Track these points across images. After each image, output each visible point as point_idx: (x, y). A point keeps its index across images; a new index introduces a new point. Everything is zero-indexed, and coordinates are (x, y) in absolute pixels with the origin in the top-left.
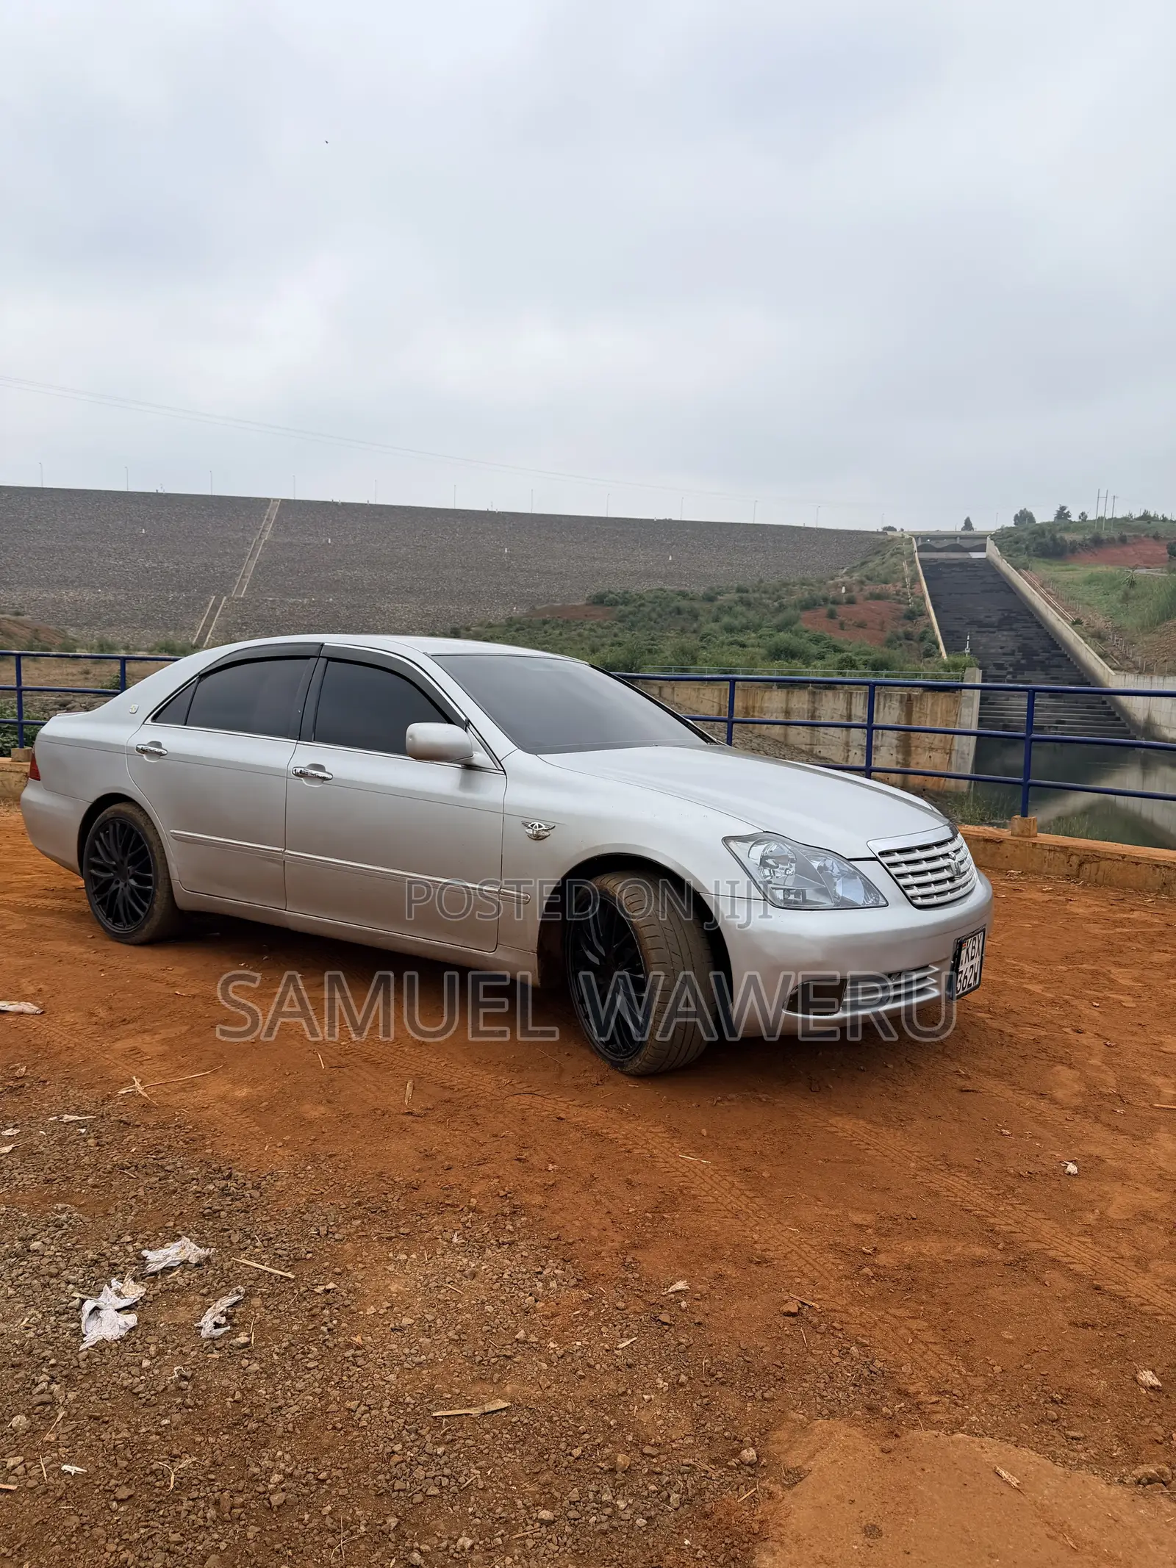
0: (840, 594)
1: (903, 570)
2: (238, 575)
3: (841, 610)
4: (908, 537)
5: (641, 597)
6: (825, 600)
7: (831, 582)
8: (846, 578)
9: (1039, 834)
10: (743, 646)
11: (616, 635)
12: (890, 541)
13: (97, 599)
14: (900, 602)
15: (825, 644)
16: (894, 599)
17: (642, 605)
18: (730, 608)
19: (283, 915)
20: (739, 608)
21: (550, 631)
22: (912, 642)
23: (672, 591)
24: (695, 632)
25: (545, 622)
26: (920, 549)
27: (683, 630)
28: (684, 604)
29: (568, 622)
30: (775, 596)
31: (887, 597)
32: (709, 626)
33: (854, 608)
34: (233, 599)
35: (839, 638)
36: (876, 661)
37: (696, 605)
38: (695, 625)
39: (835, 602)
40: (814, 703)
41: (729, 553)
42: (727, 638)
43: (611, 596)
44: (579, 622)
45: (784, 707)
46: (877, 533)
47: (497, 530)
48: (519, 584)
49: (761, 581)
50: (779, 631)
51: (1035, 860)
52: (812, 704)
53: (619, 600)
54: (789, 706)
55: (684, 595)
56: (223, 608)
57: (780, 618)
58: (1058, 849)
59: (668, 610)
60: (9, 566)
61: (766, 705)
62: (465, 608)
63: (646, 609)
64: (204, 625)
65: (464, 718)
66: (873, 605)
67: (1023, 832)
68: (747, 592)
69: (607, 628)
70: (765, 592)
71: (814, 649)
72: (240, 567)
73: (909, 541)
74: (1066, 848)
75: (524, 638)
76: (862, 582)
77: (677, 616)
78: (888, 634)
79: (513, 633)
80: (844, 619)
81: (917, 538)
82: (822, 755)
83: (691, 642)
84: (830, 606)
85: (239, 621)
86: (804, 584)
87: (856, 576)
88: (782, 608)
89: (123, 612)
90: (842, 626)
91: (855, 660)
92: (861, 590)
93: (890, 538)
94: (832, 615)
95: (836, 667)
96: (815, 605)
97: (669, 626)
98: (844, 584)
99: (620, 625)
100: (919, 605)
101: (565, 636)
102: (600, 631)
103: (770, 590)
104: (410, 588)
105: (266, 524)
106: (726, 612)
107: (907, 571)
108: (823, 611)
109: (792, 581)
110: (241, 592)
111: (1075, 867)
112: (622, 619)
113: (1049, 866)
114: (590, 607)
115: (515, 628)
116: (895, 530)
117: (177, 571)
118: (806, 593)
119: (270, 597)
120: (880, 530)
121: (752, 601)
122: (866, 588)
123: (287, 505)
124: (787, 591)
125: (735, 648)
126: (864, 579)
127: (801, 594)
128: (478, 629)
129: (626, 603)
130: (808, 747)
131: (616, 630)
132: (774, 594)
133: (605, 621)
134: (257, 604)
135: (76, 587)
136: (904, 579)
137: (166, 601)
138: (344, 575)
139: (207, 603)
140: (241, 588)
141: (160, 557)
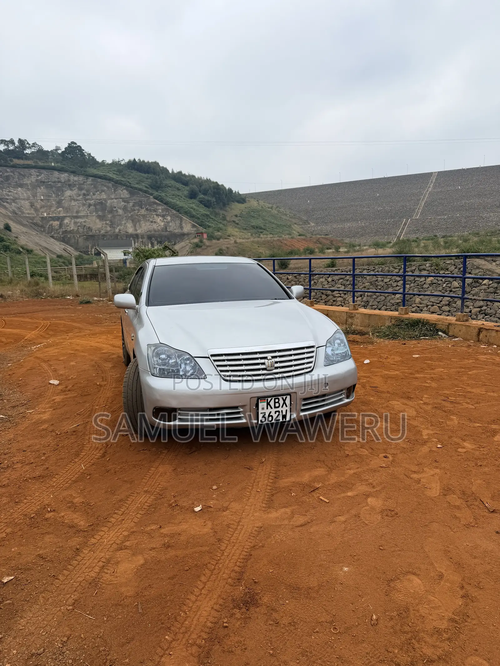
2: (416, 209)
13: (358, 225)
34: (413, 220)
56: (409, 224)
60: (327, 216)
64: (400, 232)
72: (417, 205)
85: (415, 229)
89: (368, 230)
105: (430, 184)
110: (417, 216)
117: (391, 210)
119: (430, 217)
123: (441, 174)
134: (424, 220)
135: (351, 221)
137: (385, 223)
138: (465, 203)
139: (402, 222)
140: (417, 214)
141: (384, 205)
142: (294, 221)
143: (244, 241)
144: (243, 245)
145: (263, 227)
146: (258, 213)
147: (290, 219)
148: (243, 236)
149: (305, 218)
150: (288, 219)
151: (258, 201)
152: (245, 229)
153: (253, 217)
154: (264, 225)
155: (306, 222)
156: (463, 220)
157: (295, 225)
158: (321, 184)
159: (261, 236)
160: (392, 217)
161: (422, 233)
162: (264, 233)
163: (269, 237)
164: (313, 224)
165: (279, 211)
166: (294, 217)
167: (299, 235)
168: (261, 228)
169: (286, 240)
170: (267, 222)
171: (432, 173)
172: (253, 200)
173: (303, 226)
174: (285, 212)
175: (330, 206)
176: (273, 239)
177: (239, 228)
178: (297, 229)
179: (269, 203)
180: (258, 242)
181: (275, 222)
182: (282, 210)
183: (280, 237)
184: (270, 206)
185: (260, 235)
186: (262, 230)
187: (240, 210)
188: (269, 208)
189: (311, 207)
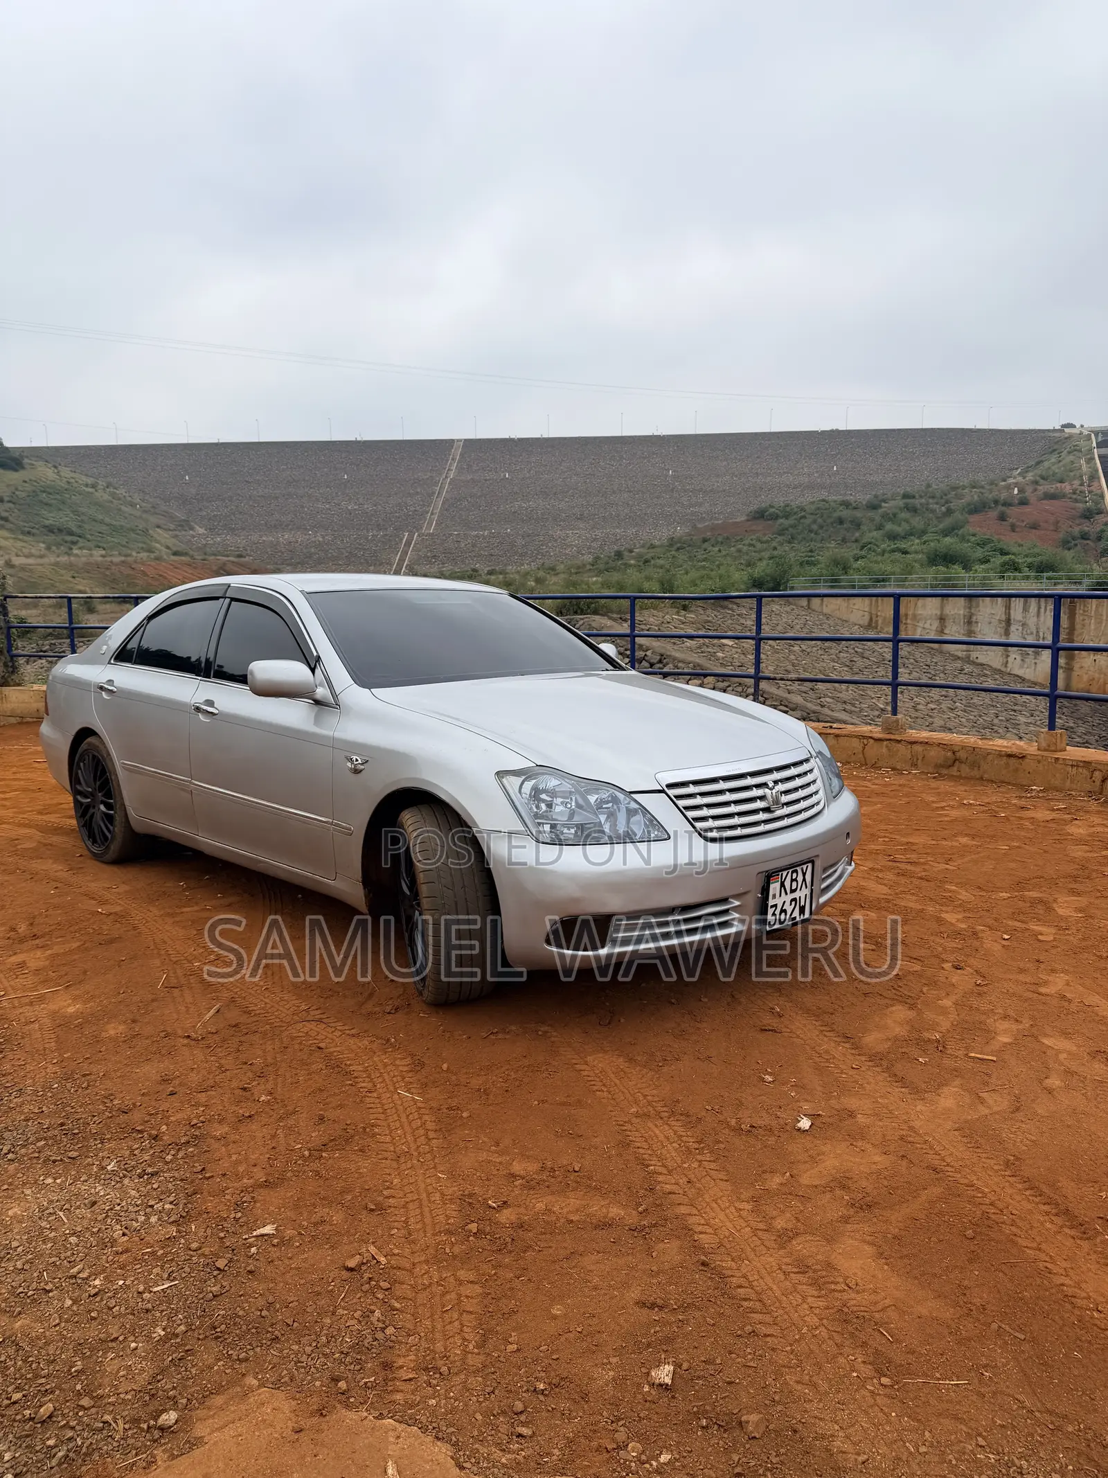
0: (1013, 496)
1: (1080, 468)
2: (427, 513)
3: (1013, 512)
4: (1086, 433)
5: (803, 509)
6: (996, 502)
7: (1003, 483)
8: (1020, 479)
9: (1068, 748)
10: (905, 552)
11: (775, 548)
12: (1066, 438)
13: (308, 540)
14: (1076, 501)
15: (992, 547)
16: (1071, 498)
17: (804, 517)
18: (895, 515)
19: (196, 839)
20: (903, 515)
21: (710, 548)
22: (1088, 542)
23: (835, 501)
24: (856, 541)
25: (705, 541)
26: (1099, 445)
27: (844, 540)
28: (845, 513)
29: (728, 538)
30: (943, 501)
31: (1064, 496)
32: (871, 535)
33: (1027, 509)
34: (423, 535)
35: (1010, 541)
36: (1042, 563)
37: (858, 514)
38: (857, 534)
39: (1005, 504)
40: (970, 608)
41: (896, 459)
42: (888, 546)
43: (772, 510)
44: (739, 538)
45: (939, 613)
46: (1054, 430)
47: (662, 453)
48: (683, 504)
49: (929, 486)
50: (946, 536)
51: (1057, 775)
52: (968, 610)
53: (779, 513)
54: (944, 613)
55: (846, 504)
56: (415, 543)
57: (948, 522)
58: (1082, 764)
59: (829, 521)
60: (234, 514)
61: (920, 612)
62: (632, 531)
63: (808, 521)
64: (399, 560)
65: (315, 654)
66: (1047, 505)
67: (1049, 746)
68: (914, 497)
69: (767, 542)
70: (933, 497)
71: (979, 553)
72: (429, 506)
73: (1089, 438)
74: (1089, 763)
75: (683, 557)
76: (1036, 483)
77: (839, 526)
78: (1061, 535)
79: (673, 553)
80: (1015, 520)
81: (1096, 434)
82: (979, 661)
83: (848, 552)
84: (1000, 508)
85: (429, 554)
86: (974, 487)
87: (1030, 476)
88: (949, 512)
89: (330, 551)
90: (1013, 528)
91: (1018, 563)
92: (1035, 490)
93: (1067, 436)
94: (1002, 518)
95: (998, 570)
96: (984, 507)
97: (830, 536)
98: (1016, 485)
99: (780, 538)
100: (1097, 503)
101: (724, 553)
102: (759, 546)
103: (938, 495)
104: (581, 515)
105: (451, 464)
106: (890, 519)
107: (1085, 468)
108: (993, 514)
109: (961, 484)
110: (430, 527)
111: (1098, 783)
112: (781, 532)
113: (1072, 782)
114: (750, 523)
115: (675, 547)
116: (1075, 427)
117: (376, 512)
118: (976, 497)
119: (455, 531)
120: (1058, 427)
121: (919, 506)
122: (1041, 488)
123: (470, 444)
124: (956, 495)
125: (898, 555)
126: (1038, 478)
127: (972, 496)
128: (642, 550)
129: (787, 517)
130: (965, 653)
131: (774, 544)
132: (942, 498)
133: (765, 535)
134: (444, 538)
135: (291, 530)
136: (1081, 476)
137: (367, 538)
138: (520, 507)
139: (402, 540)
140: (430, 524)
141: (361, 500)
142: (154, 520)
143: (31, 561)
144: (31, 570)
145: (74, 529)
146: (58, 497)
147: (144, 516)
148: (24, 550)
149: (180, 515)
150: (138, 514)
151: (55, 467)
152: (29, 533)
153: (46, 504)
154: (80, 526)
155: (185, 525)
156: (520, 542)
157: (158, 530)
158: (215, 441)
159: (75, 551)
160: (379, 527)
161: (443, 564)
162: (80, 545)
163: (97, 555)
164: (201, 531)
165: (113, 495)
166: (152, 510)
167: (175, 554)
168: (71, 533)
169: (143, 564)
170: (85, 518)
171: (453, 440)
172: (41, 463)
173: (177, 533)
174: (129, 499)
175: (239, 492)
176: (109, 559)
177: (10, 530)
178: (163, 541)
179: (87, 475)
180: (70, 567)
181: (107, 520)
182: (121, 492)
183: (126, 556)
184: (90, 481)
185: (71, 549)
186: (75, 539)
187: (8, 486)
188: (87, 485)
189: (193, 491)
